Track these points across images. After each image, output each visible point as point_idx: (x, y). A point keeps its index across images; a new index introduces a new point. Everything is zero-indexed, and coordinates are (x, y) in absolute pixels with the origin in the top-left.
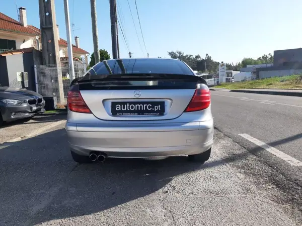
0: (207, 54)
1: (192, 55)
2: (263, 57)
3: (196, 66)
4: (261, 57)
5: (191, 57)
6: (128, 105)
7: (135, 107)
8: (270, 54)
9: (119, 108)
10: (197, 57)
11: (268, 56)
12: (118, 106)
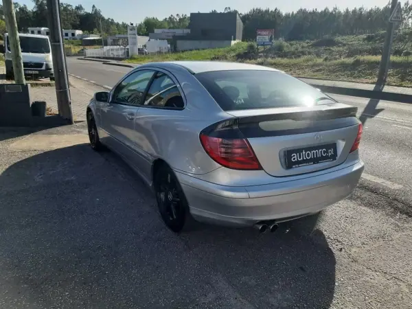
0: (94, 6)
1: (69, 5)
2: (170, 18)
3: (78, 23)
4: (168, 17)
5: (69, 8)
6: (304, 153)
7: (312, 154)
8: (178, 15)
9: (295, 157)
10: (79, 8)
11: (176, 17)
12: (294, 156)
